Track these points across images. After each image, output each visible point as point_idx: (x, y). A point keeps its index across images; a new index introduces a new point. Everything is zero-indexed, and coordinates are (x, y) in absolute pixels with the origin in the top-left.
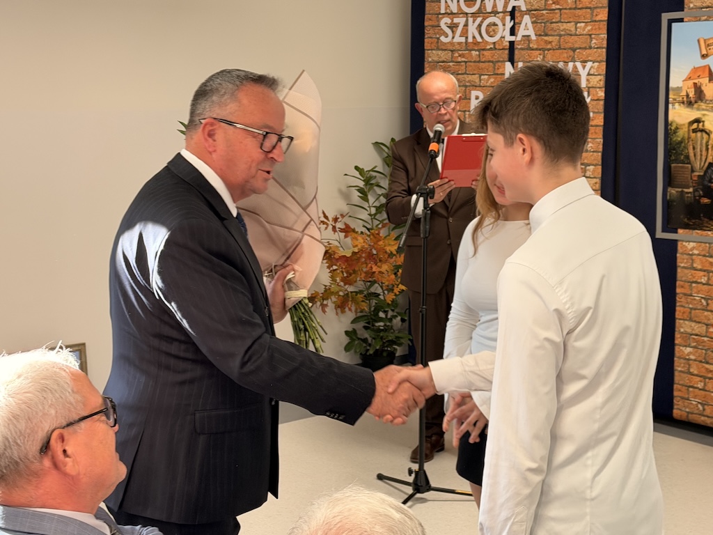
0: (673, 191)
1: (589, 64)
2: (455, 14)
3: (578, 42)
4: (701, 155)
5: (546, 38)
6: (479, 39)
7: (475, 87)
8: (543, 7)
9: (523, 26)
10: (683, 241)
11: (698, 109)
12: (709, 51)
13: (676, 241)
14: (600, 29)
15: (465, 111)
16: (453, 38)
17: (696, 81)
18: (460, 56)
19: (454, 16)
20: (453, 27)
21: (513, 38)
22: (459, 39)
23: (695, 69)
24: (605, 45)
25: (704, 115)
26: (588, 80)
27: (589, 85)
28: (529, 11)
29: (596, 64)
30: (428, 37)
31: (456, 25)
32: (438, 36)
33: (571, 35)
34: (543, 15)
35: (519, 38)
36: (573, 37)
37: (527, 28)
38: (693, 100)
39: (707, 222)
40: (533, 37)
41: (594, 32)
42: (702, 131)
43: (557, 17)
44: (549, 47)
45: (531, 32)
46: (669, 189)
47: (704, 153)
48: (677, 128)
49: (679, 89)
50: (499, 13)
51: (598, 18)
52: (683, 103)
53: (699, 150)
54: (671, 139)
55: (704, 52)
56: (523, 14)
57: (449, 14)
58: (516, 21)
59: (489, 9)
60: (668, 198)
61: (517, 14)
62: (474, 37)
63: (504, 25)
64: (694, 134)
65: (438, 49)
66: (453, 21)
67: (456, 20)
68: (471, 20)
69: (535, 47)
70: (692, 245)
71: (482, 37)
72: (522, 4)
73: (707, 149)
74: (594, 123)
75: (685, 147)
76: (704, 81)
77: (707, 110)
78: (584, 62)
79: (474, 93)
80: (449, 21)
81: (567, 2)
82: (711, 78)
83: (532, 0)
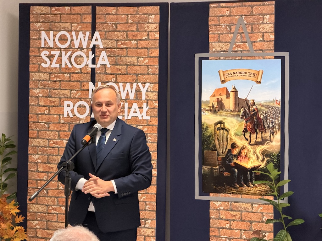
0: (206, 168)
1: (147, 85)
2: (51, 48)
3: (140, 70)
4: (223, 144)
5: (117, 67)
6: (70, 66)
7: (67, 98)
8: (115, 46)
9: (101, 58)
10: (213, 201)
11: (220, 115)
12: (226, 79)
13: (209, 201)
14: (154, 62)
15: (59, 115)
16: (51, 64)
17: (218, 97)
18: (56, 77)
19: (51, 49)
20: (50, 57)
21: (94, 66)
22: (54, 65)
23: (218, 90)
24: (158, 73)
25: (224, 119)
26: (146, 95)
27: (148, 99)
28: (105, 49)
29: (152, 85)
30: (32, 64)
31: (53, 56)
32: (39, 63)
33: (135, 65)
34: (115, 51)
35: (98, 66)
36: (136, 67)
37: (103, 59)
38: (217, 109)
39: (229, 188)
40: (109, 66)
41: (150, 64)
42: (223, 129)
43: (124, 53)
44: (120, 72)
45: (107, 63)
46: (203, 167)
47: (225, 143)
48: (207, 127)
49: (208, 102)
50: (84, 49)
51: (152, 55)
52: (211, 111)
53: (222, 141)
54: (203, 134)
55: (223, 79)
56: (101, 50)
57: (47, 48)
58: (96, 54)
59: (77, 46)
60: (203, 172)
61: (97, 50)
62: (66, 64)
63: (88, 57)
64: (218, 131)
65: (39, 72)
66: (50, 53)
67: (52, 53)
68: (63, 53)
69: (110, 72)
70: (219, 203)
71: (72, 65)
72: (100, 43)
73: (227, 141)
74: (151, 123)
75: (213, 139)
76: (224, 97)
77: (226, 116)
78: (144, 83)
79: (66, 103)
80: (47, 53)
81: (131, 44)
82: (228, 95)
83: (107, 41)
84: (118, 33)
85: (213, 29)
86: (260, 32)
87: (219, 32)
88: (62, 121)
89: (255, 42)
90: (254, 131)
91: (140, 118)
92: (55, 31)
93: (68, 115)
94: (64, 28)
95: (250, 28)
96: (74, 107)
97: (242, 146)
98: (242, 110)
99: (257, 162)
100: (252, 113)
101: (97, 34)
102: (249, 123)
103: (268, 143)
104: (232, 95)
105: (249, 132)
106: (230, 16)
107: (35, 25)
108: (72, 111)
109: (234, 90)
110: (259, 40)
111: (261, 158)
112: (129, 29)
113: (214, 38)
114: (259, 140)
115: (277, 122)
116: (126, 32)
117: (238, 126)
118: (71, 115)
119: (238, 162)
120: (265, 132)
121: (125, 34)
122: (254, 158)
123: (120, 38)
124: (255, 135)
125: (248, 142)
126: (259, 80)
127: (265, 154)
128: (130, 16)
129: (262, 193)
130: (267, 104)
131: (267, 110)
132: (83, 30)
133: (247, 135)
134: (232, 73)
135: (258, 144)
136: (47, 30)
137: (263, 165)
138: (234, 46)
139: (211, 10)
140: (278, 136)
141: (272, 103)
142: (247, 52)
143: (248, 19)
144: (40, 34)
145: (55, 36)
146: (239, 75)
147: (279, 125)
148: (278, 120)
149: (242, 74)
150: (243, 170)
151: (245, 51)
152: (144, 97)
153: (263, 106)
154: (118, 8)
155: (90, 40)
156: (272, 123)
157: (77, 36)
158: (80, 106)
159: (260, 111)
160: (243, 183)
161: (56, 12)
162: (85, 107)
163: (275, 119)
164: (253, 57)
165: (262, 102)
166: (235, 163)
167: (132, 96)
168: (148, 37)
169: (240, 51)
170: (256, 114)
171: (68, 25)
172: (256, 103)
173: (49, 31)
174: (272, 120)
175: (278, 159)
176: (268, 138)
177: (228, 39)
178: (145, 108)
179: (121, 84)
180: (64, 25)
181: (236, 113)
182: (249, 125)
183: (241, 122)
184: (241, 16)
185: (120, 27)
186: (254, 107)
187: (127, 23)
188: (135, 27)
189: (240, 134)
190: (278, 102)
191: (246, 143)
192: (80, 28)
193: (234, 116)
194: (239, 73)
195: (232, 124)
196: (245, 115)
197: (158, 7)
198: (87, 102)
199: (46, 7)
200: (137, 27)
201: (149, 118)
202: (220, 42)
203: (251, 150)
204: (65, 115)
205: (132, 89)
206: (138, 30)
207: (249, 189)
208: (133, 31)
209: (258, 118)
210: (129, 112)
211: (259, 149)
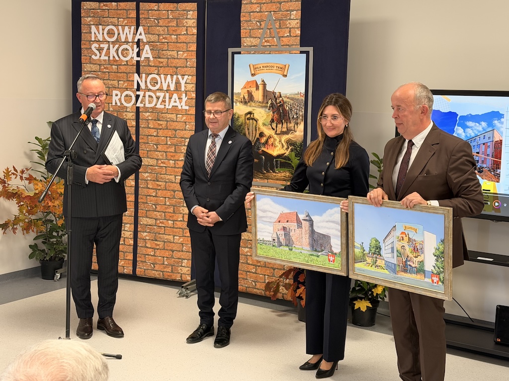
1: (186, 77)
2: (101, 41)
3: (179, 63)
4: (252, 133)
5: (159, 60)
6: (117, 58)
7: (115, 88)
8: (157, 40)
9: (145, 51)
11: (250, 106)
12: (256, 72)
14: (192, 55)
15: (109, 103)
16: (100, 57)
17: (249, 89)
18: (105, 68)
19: (101, 43)
20: (100, 50)
21: (138, 59)
22: (103, 57)
23: (248, 83)
24: (195, 66)
25: (254, 110)
26: (185, 87)
27: (186, 90)
28: (148, 43)
29: (190, 77)
30: (84, 56)
31: (102, 49)
32: (90, 55)
33: (175, 58)
34: (157, 45)
35: (142, 59)
36: (176, 60)
37: (147, 52)
38: (247, 100)
39: (257, 173)
40: (151, 59)
41: (188, 57)
42: (253, 119)
43: (166, 47)
44: (161, 65)
45: (150, 56)
47: (254, 132)
48: (238, 117)
49: (239, 94)
50: (129, 42)
51: (191, 49)
52: (242, 102)
53: (251, 130)
54: (235, 124)
55: (253, 72)
56: (145, 44)
57: (97, 41)
58: (141, 48)
59: (123, 40)
61: (141, 44)
62: (114, 57)
63: (133, 50)
64: (248, 121)
65: (90, 63)
66: (100, 46)
67: (102, 46)
68: (111, 46)
69: (153, 65)
71: (119, 57)
72: (144, 38)
73: (256, 130)
74: (189, 113)
75: (243, 129)
76: (253, 89)
77: (255, 107)
78: (183, 75)
79: (115, 92)
80: (97, 46)
81: (171, 38)
82: (257, 88)
83: (150, 36)
84: (160, 28)
85: (244, 25)
86: (287, 28)
87: (250, 28)
88: (111, 109)
89: (282, 37)
90: (280, 121)
91: (180, 108)
92: (104, 25)
93: (116, 103)
94: (111, 22)
95: (278, 24)
96: (121, 96)
97: (269, 135)
98: (270, 102)
99: (282, 150)
100: (278, 105)
101: (141, 29)
102: (275, 114)
103: (292, 133)
104: (261, 87)
105: (275, 122)
106: (260, 12)
107: (86, 20)
108: (120, 100)
109: (263, 83)
110: (286, 35)
111: (286, 147)
112: (170, 25)
113: (246, 33)
114: (285, 130)
115: (301, 114)
116: (167, 27)
117: (265, 117)
118: (119, 104)
119: (265, 150)
120: (290, 123)
121: (166, 29)
122: (280, 146)
123: (162, 32)
124: (281, 125)
125: (274, 131)
126: (285, 74)
127: (290, 143)
128: (170, 12)
129: (286, 178)
130: (293, 96)
131: (292, 102)
132: (128, 24)
133: (274, 125)
134: (262, 67)
135: (283, 133)
136: (97, 25)
137: (287, 153)
138: (264, 41)
139: (243, 6)
140: (301, 127)
141: (297, 96)
142: (275, 47)
143: (276, 15)
144: (90, 28)
145: (103, 30)
146: (267, 68)
147: (302, 117)
148: (302, 112)
149: (270, 68)
150: (269, 157)
151: (273, 46)
152: (183, 89)
153: (288, 98)
154: (160, 4)
155: (135, 34)
156: (297, 114)
157: (123, 31)
158: (127, 96)
159: (286, 102)
160: (269, 169)
161: (104, 8)
162: (131, 96)
163: (299, 111)
164: (280, 52)
165: (288, 95)
166: (263, 151)
167: (172, 87)
168: (187, 32)
169: (269, 45)
170: (282, 105)
171: (115, 20)
172: (282, 96)
173: (98, 25)
174: (296, 112)
175: (300, 148)
176: (293, 128)
177: (258, 34)
178: (184, 99)
179: (162, 76)
180: (112, 20)
181: (264, 105)
182: (276, 115)
183: (269, 112)
184: (270, 12)
185: (161, 22)
186: (281, 99)
187: (168, 18)
188: (175, 22)
189: (267, 124)
190: (302, 95)
191: (272, 133)
192: (126, 23)
193: (262, 107)
194: (267, 67)
195: (260, 115)
196: (272, 107)
197: (196, 3)
198: (134, 93)
199: (96, 3)
200: (177, 22)
201: (187, 108)
202: (251, 37)
203: (277, 139)
204: (114, 104)
205: (172, 81)
206: (177, 26)
207: (274, 174)
208: (174, 26)
209: (284, 110)
210: (170, 102)
211: (285, 138)
